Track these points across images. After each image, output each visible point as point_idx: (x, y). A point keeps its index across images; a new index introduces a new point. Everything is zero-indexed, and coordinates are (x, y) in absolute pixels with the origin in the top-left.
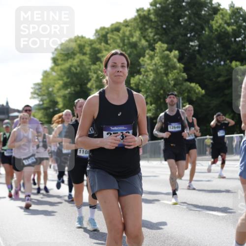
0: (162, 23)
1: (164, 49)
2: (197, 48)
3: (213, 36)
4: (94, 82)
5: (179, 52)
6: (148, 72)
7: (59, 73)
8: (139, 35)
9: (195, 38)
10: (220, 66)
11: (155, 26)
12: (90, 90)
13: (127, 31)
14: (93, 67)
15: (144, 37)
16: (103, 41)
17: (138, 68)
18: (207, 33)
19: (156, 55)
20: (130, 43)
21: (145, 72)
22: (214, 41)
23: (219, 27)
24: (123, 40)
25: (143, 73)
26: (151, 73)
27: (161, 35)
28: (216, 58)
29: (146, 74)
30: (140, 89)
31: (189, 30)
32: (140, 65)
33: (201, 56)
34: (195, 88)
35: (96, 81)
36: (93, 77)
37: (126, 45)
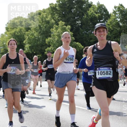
0: (63, 11)
1: (63, 24)
2: (80, 25)
3: (89, 18)
4: (27, 40)
5: (71, 27)
6: (55, 36)
7: (9, 35)
8: (51, 17)
9: (79, 19)
10: (91, 34)
11: (59, 13)
12: (25, 44)
13: (44, 15)
14: (27, 33)
15: (53, 18)
16: (32, 20)
17: (50, 34)
18: (85, 17)
19: (59, 27)
20: (46, 21)
21: (53, 36)
22: (89, 21)
23: (92, 14)
24: (42, 19)
25: (52, 36)
26: (56, 37)
27: (62, 17)
28: (90, 30)
29: (54, 37)
30: (50, 45)
31: (76, 15)
32: (50, 32)
33: (82, 28)
34: (79, 45)
35: (28, 40)
36: (26, 38)
37: (44, 22)
